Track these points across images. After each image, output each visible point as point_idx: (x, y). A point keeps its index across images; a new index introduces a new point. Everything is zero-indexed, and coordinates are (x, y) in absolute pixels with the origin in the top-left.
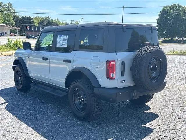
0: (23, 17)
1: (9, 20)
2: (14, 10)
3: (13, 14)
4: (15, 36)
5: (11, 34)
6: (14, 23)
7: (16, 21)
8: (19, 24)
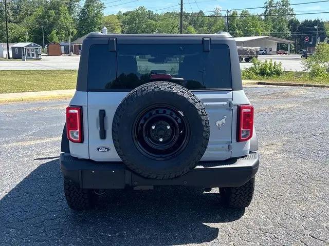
0: (306, 21)
1: (281, 29)
2: (292, 10)
3: (288, 18)
4: (286, 54)
5: (278, 52)
6: (289, 33)
7: (293, 30)
8: (298, 34)
